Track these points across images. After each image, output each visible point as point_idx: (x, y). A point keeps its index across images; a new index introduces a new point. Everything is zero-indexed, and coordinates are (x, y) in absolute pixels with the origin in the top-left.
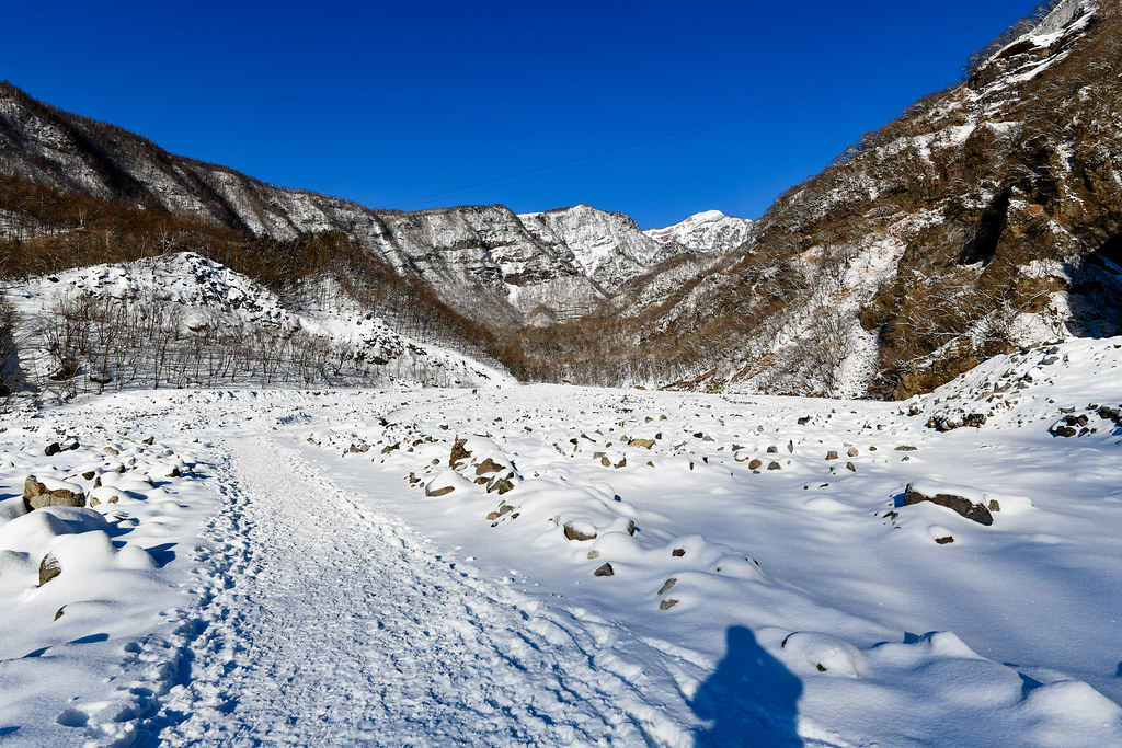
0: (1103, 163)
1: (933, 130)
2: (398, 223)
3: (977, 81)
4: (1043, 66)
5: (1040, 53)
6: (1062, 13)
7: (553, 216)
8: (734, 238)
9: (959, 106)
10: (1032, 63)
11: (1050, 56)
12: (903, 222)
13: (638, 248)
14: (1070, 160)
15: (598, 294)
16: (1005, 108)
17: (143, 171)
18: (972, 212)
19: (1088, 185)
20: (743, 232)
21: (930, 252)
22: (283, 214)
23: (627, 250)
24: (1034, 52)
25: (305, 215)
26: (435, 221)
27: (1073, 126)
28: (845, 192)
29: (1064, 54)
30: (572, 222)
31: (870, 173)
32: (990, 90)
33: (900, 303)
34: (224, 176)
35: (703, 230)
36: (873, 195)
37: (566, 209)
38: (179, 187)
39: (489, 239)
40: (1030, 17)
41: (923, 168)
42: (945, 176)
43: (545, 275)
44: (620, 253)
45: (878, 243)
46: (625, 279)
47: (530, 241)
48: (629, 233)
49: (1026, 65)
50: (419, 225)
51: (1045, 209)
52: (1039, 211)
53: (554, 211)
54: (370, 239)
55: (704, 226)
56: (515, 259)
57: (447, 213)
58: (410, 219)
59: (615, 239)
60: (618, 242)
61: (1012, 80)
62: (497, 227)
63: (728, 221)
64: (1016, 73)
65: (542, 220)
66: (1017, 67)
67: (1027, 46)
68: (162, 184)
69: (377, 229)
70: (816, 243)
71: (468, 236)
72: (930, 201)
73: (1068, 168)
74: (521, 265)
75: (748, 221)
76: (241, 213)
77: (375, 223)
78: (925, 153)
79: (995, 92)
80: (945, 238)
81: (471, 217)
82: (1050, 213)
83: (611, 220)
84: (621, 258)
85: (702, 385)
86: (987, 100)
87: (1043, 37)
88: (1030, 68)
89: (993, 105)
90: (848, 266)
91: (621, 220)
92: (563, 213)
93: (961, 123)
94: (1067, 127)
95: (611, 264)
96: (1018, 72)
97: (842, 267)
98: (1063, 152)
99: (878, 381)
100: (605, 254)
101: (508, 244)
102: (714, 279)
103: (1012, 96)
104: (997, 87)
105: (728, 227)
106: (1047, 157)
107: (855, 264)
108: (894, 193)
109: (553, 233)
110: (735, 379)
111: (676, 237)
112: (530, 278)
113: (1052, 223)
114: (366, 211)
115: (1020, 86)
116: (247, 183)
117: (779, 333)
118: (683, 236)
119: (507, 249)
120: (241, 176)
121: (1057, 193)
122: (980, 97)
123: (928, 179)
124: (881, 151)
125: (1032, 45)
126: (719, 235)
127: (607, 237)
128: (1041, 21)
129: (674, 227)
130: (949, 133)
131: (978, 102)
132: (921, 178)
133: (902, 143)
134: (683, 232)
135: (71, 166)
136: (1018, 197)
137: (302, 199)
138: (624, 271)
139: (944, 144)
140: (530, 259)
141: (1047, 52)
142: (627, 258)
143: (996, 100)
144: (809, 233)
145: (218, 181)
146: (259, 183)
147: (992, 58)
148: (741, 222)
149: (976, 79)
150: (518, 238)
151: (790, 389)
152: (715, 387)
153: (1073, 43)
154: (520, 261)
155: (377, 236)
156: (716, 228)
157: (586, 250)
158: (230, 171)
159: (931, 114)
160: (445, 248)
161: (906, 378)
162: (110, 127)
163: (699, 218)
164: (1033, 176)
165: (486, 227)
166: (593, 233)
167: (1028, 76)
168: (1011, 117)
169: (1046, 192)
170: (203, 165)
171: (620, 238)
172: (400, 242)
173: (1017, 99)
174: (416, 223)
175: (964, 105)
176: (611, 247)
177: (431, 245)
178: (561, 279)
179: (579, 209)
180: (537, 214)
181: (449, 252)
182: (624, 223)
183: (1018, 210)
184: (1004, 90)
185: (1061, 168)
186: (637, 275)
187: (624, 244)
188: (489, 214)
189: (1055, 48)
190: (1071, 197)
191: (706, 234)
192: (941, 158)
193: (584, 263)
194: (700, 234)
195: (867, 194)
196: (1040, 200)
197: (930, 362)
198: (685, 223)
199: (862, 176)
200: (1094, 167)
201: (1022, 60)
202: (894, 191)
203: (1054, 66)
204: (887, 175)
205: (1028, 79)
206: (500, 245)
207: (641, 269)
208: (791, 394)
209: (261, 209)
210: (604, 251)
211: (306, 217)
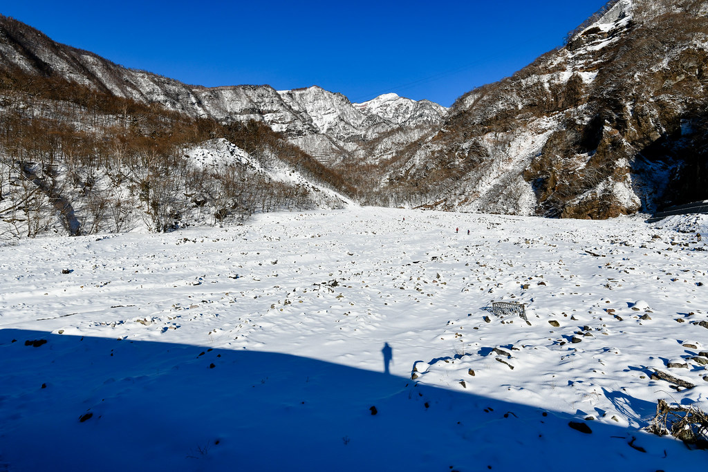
0: (646, 115)
1: (550, 72)
2: (203, 95)
3: (572, 46)
4: (605, 43)
5: (603, 35)
6: (614, 12)
7: (297, 93)
8: (406, 112)
9: (563, 61)
10: (599, 40)
11: (608, 37)
12: (535, 123)
13: (352, 117)
14: (631, 111)
15: (334, 147)
16: (586, 64)
17: (45, 56)
18: (580, 126)
19: (639, 124)
20: (411, 109)
21: (558, 144)
22: (134, 88)
23: (345, 118)
24: (600, 34)
25: (147, 88)
26: (227, 95)
27: (633, 94)
28: (506, 104)
29: (616, 39)
30: (310, 98)
31: (518, 94)
32: (578, 53)
33: (550, 170)
34: (90, 59)
35: (386, 106)
36: (520, 107)
37: (305, 89)
38: (72, 68)
39: (262, 108)
40: (598, 12)
41: (546, 94)
42: (556, 99)
43: (300, 133)
44: (342, 120)
45: (523, 134)
46: (346, 137)
47: (289, 110)
48: (345, 107)
49: (596, 41)
50: (217, 97)
51: (620, 132)
52: (617, 134)
53: (297, 90)
54: (190, 106)
55: (387, 103)
56: (280, 122)
57: (234, 89)
58: (212, 93)
59: (338, 110)
60: (339, 113)
61: (590, 49)
62: (267, 100)
63: (402, 100)
64: (591, 44)
65: (290, 95)
66: (591, 41)
67: (596, 30)
68: (60, 65)
69: (194, 100)
70: (490, 131)
71: (250, 106)
72: (548, 112)
73: (631, 115)
74: (284, 126)
75: (413, 101)
76: (109, 86)
77: (191, 95)
78: (546, 86)
79: (581, 55)
80: (566, 137)
81: (250, 93)
82: (623, 135)
83: (334, 97)
84: (342, 124)
85: (439, 207)
86: (576, 58)
87: (604, 25)
88: (598, 43)
89: (580, 62)
90: (509, 146)
91: (340, 98)
92: (304, 92)
93: (564, 70)
94: (630, 94)
95: (337, 127)
96: (592, 45)
97: (507, 146)
98: (629, 106)
99: (540, 208)
100: (332, 120)
101: (274, 112)
102: (428, 147)
103: (589, 58)
104: (582, 52)
105: (402, 104)
106: (622, 108)
107: (514, 144)
108: (531, 106)
109: (299, 105)
110: (460, 204)
111: (370, 109)
112: (290, 135)
113: (624, 140)
114: (184, 86)
115: (593, 53)
116: (107, 65)
117: (480, 181)
118: (374, 109)
119: (274, 115)
120: (102, 59)
121: (626, 126)
122: (573, 56)
123: (548, 100)
124: (523, 82)
125: (600, 30)
126: (396, 110)
127: (332, 109)
128: (603, 15)
129: (368, 102)
130: (558, 75)
131: (572, 58)
132: (544, 99)
133: (534, 78)
134: (374, 106)
135: (10, 52)
136: (608, 125)
137: (143, 77)
138: (345, 132)
139: (556, 82)
140: (290, 122)
141: (606, 35)
142: (347, 123)
143: (581, 59)
144: (487, 125)
145: (87, 62)
146: (114, 65)
147: (580, 35)
148: (409, 102)
149: (571, 45)
150: (281, 108)
151: (495, 211)
152: (448, 208)
153: (620, 33)
154: (283, 123)
155: (193, 104)
156: (394, 105)
157: (320, 117)
158: (94, 56)
159: (549, 63)
160: (236, 113)
161: (567, 208)
162: (16, 22)
163: (384, 97)
164: (615, 116)
165: (260, 100)
166: (323, 106)
167: (597, 48)
168: (589, 70)
169: (620, 125)
170: (75, 50)
171: (340, 110)
172: (207, 108)
173: (592, 60)
174: (215, 96)
175: (565, 60)
176: (335, 115)
177: (227, 111)
178: (310, 136)
179: (313, 89)
180: (287, 91)
181: (238, 116)
182: (342, 100)
183: (608, 132)
184: (586, 54)
185: (628, 114)
186: (354, 134)
187: (343, 114)
188: (260, 91)
189: (612, 34)
190: (632, 129)
191: (389, 109)
192: (555, 89)
193: (319, 125)
194: (385, 108)
195: (517, 106)
196: (617, 127)
197: (578, 201)
198: (375, 100)
199: (515, 95)
200: (642, 116)
201: (594, 38)
202: (531, 105)
203: (611, 44)
204: (527, 96)
205: (598, 49)
206: (269, 112)
207: (355, 131)
208: (496, 213)
209: (122, 84)
210: (331, 118)
211: (148, 90)
